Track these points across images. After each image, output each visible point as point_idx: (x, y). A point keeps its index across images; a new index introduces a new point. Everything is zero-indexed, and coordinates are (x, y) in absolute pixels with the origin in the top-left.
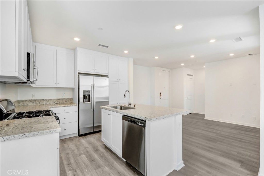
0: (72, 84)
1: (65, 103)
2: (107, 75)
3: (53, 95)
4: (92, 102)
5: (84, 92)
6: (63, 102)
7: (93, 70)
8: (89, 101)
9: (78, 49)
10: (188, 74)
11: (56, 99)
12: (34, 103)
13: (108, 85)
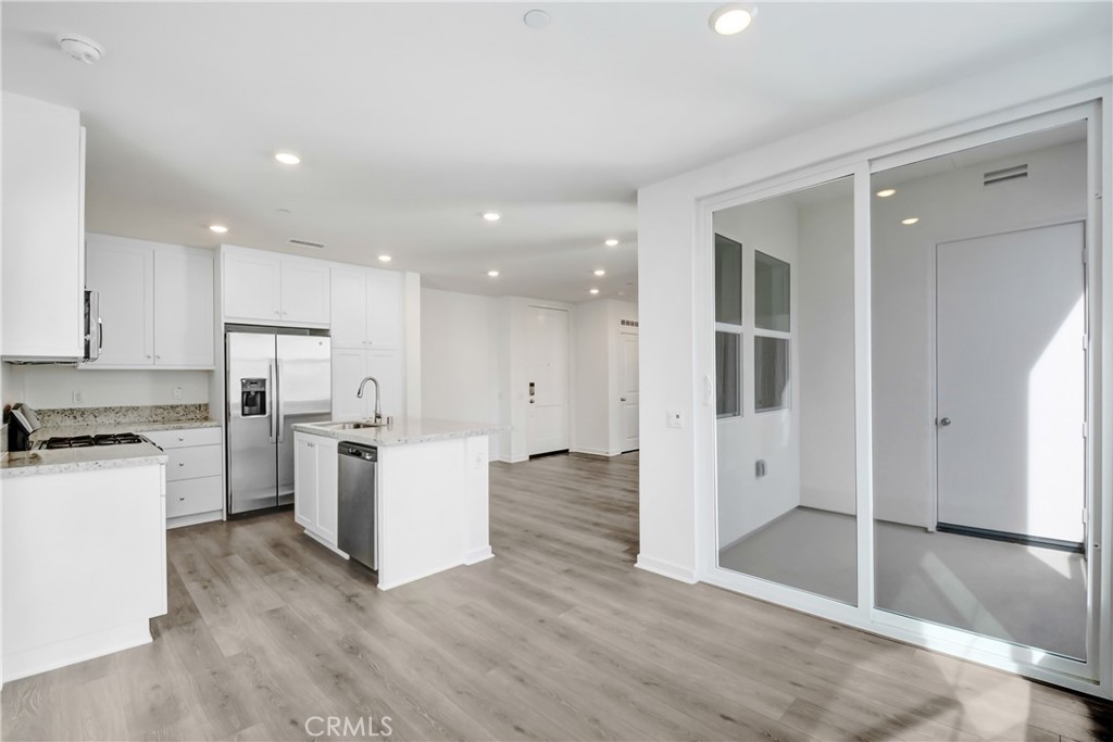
0: (206, 359)
1: (184, 418)
2: (328, 330)
3: (143, 395)
4: (271, 416)
5: (243, 385)
6: (173, 415)
7: (277, 313)
8: (263, 411)
9: (224, 248)
10: (626, 319)
11: (153, 407)
12: (79, 418)
13: (329, 356)
